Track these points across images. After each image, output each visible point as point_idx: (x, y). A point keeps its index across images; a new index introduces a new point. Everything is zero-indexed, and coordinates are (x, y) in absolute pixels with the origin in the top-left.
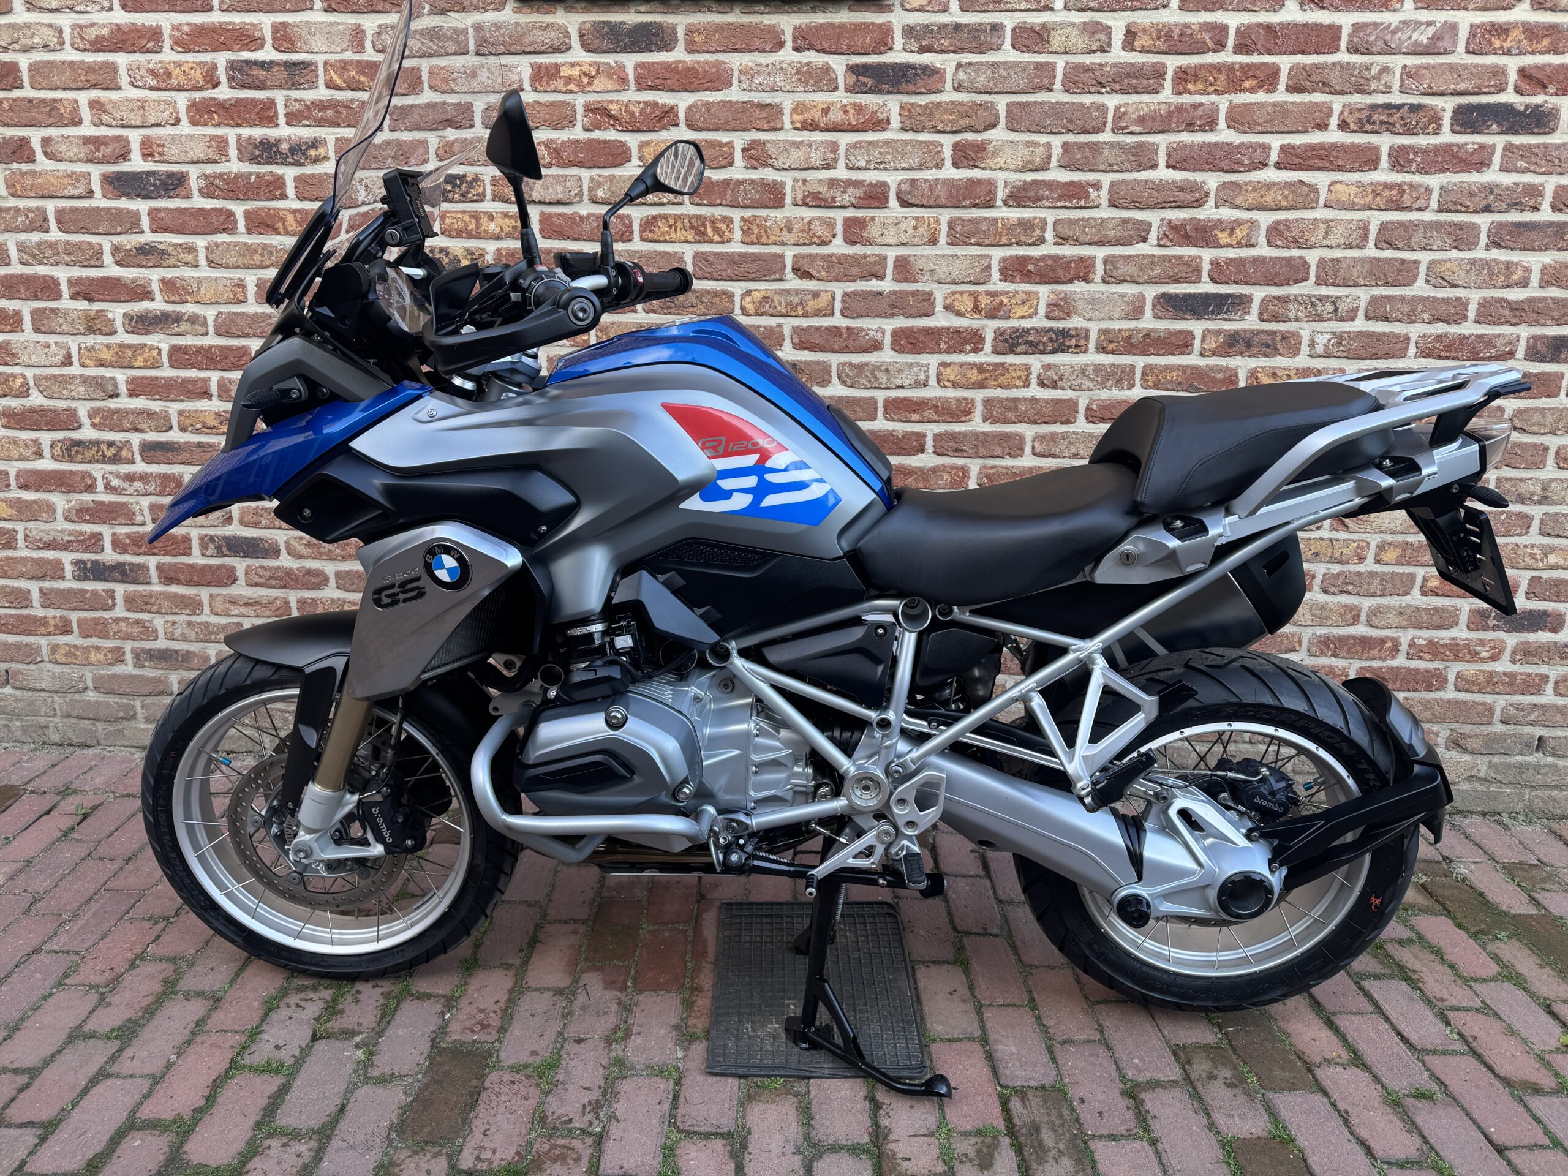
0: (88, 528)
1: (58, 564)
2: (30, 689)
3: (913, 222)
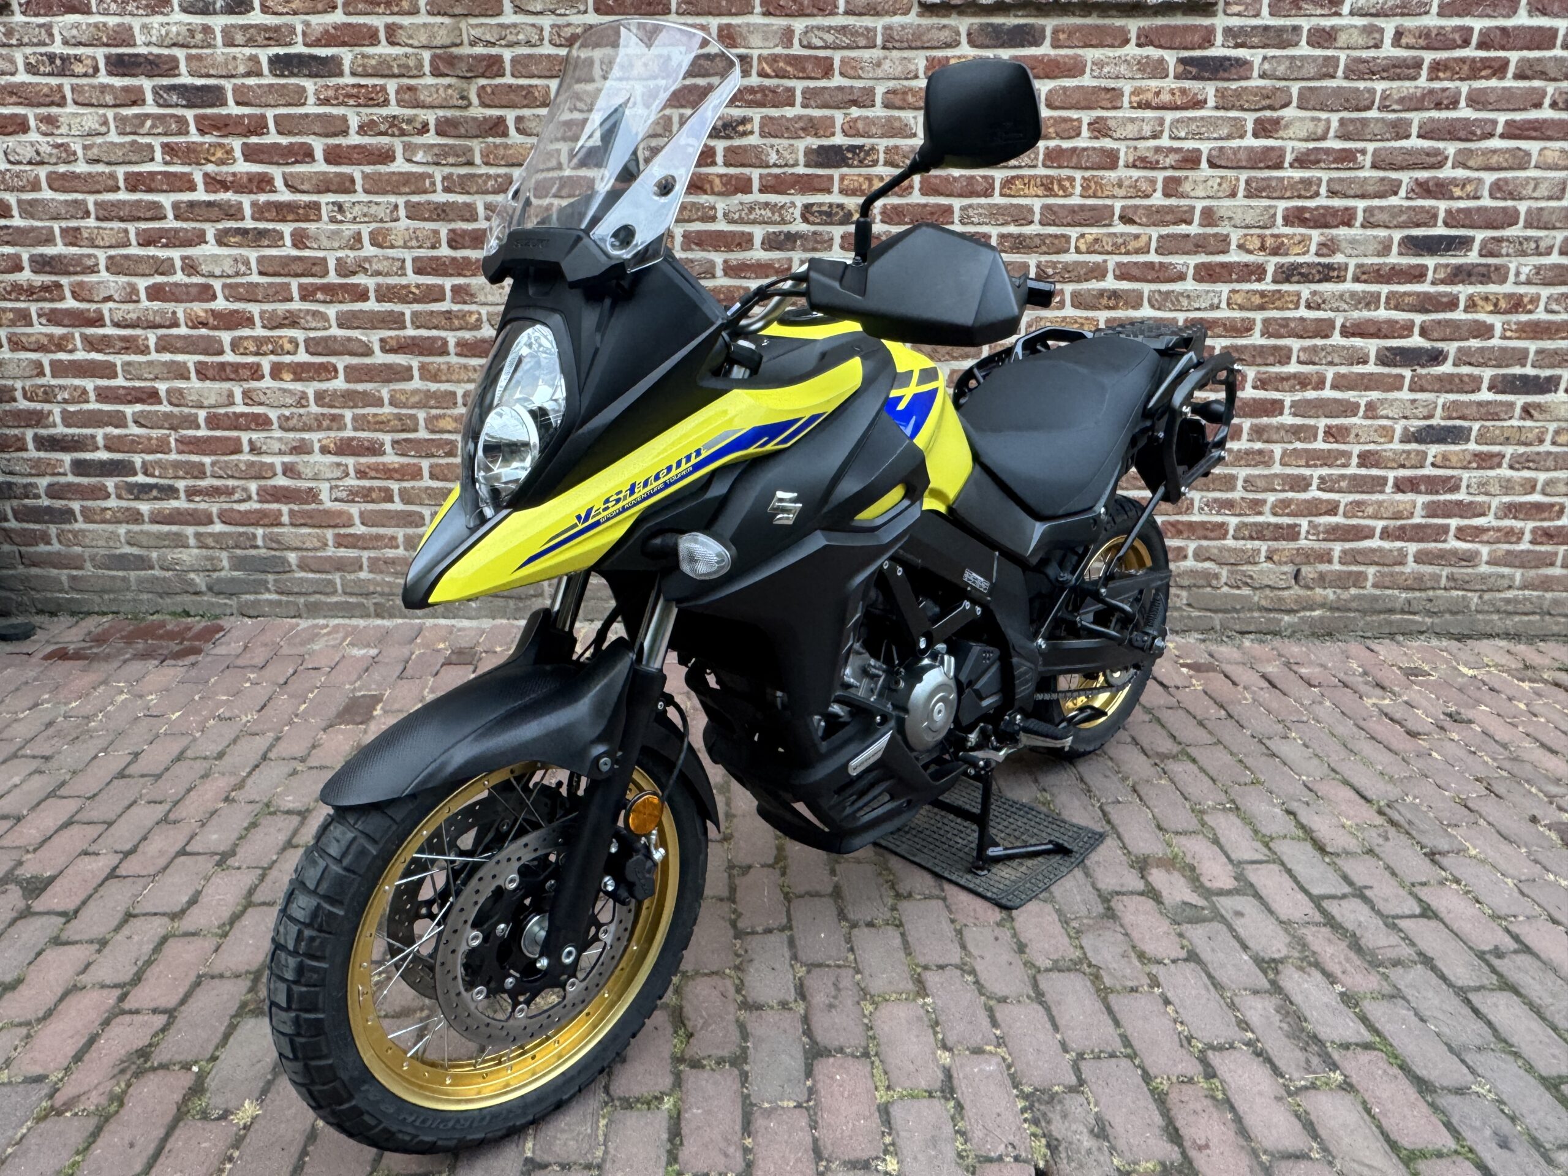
3: (1218, 180)
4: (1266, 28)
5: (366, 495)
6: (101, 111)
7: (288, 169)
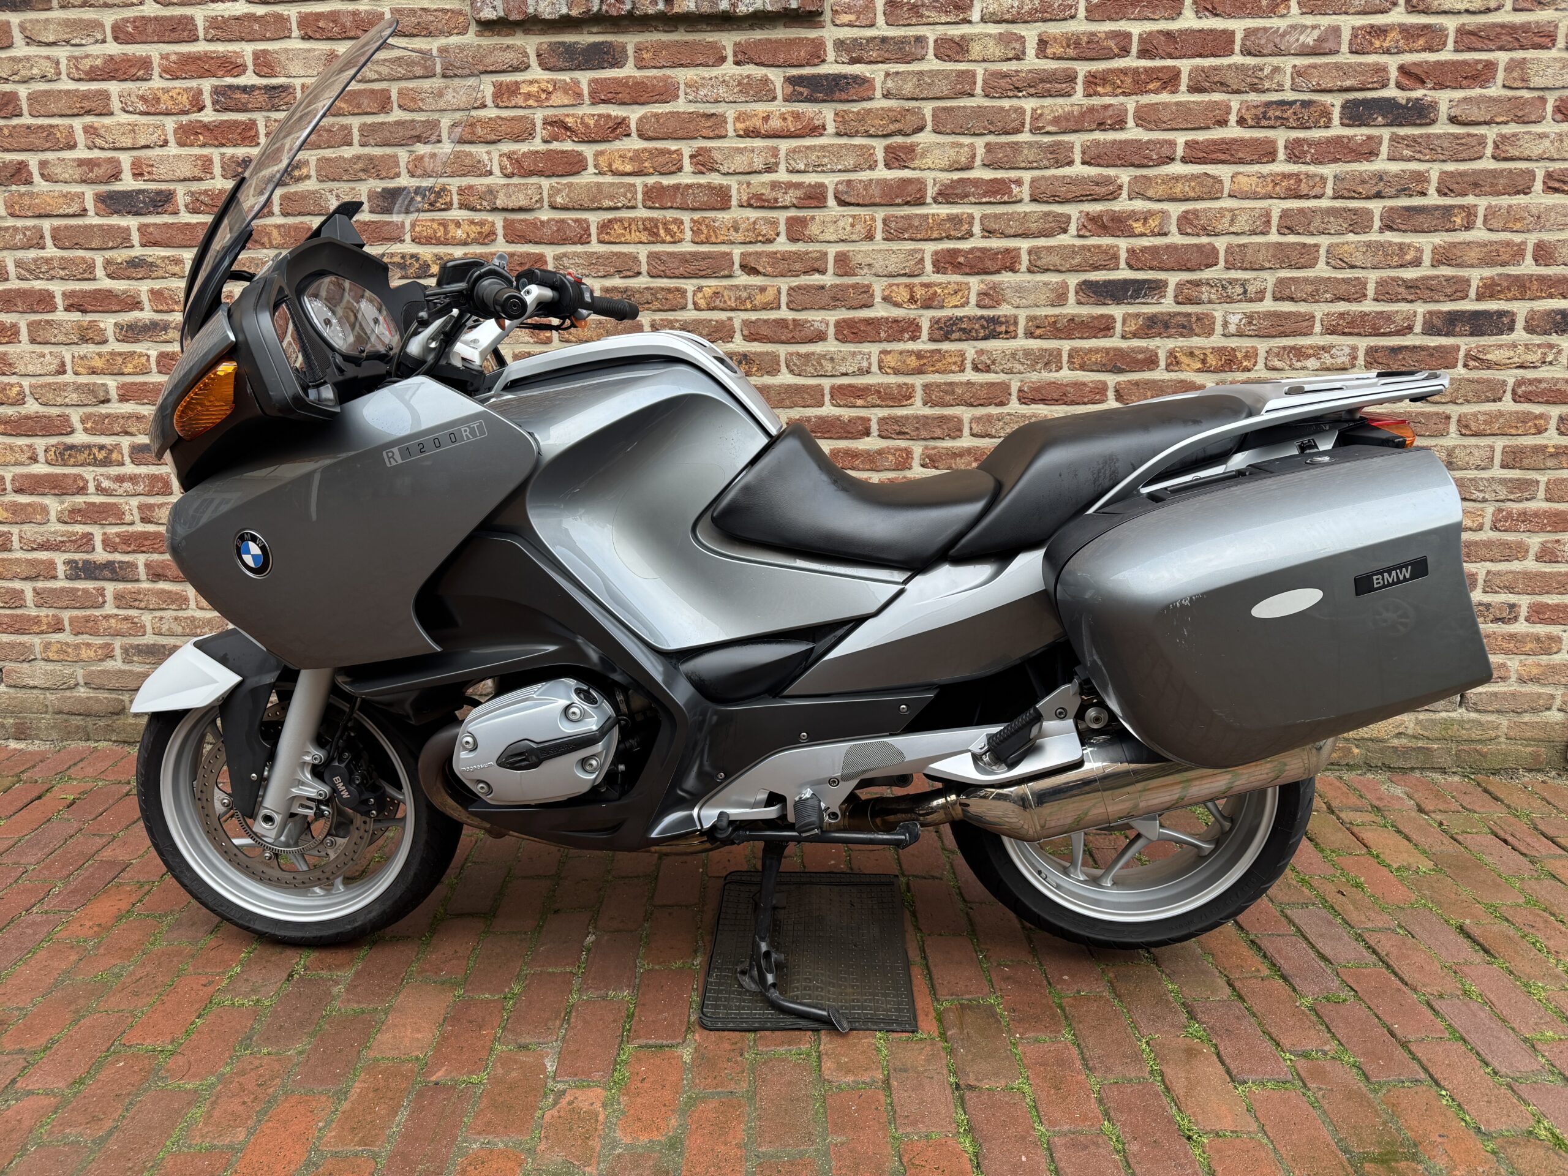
0: (79, 529)
1: (52, 564)
2: (24, 687)
3: (850, 220)
4: (884, 40)
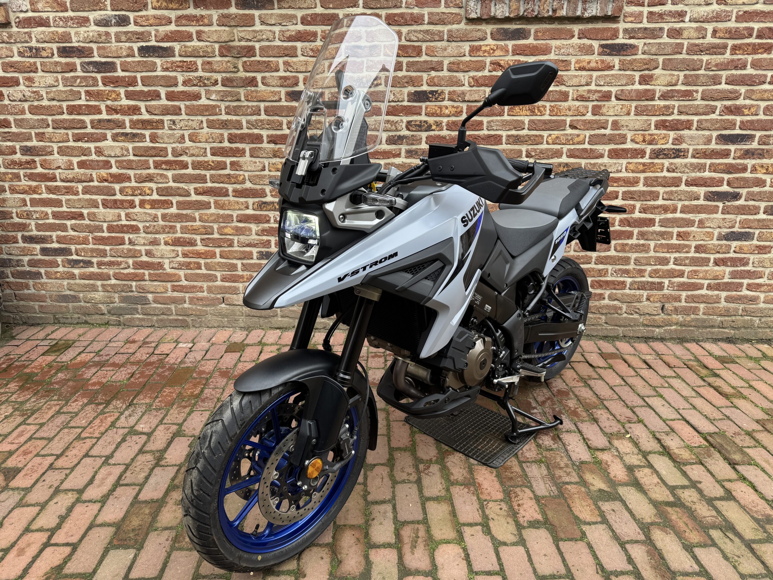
0: (265, 238)
1: (251, 253)
3: (621, 107)
4: (646, 29)
5: (188, 266)
6: (55, 75)
7: (148, 103)
